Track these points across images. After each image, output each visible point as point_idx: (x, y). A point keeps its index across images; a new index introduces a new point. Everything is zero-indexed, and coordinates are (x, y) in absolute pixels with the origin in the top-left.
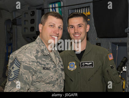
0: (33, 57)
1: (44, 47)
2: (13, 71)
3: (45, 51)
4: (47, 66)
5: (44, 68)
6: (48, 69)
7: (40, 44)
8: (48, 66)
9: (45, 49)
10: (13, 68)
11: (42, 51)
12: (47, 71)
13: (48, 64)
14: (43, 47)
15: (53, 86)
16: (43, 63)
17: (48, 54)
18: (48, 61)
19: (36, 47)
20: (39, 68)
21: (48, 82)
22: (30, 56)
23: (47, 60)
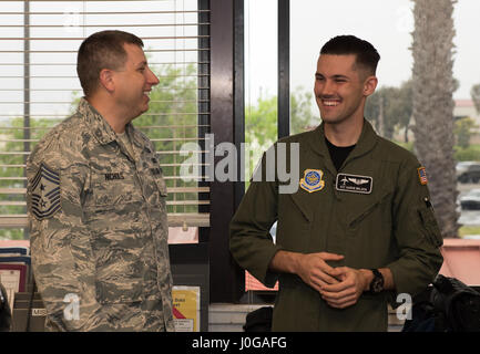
0: (79, 154)
1: (101, 123)
2: (43, 193)
3: (104, 134)
4: (114, 171)
5: (108, 177)
6: (116, 176)
7: (90, 117)
8: (118, 170)
9: (105, 128)
10: (42, 188)
11: (98, 133)
12: (115, 182)
13: (114, 165)
14: (96, 122)
15: (136, 216)
16: (102, 165)
17: (113, 138)
18: (114, 157)
19: (81, 125)
20: (95, 177)
21: (122, 208)
22: (71, 152)
23: (112, 156)
